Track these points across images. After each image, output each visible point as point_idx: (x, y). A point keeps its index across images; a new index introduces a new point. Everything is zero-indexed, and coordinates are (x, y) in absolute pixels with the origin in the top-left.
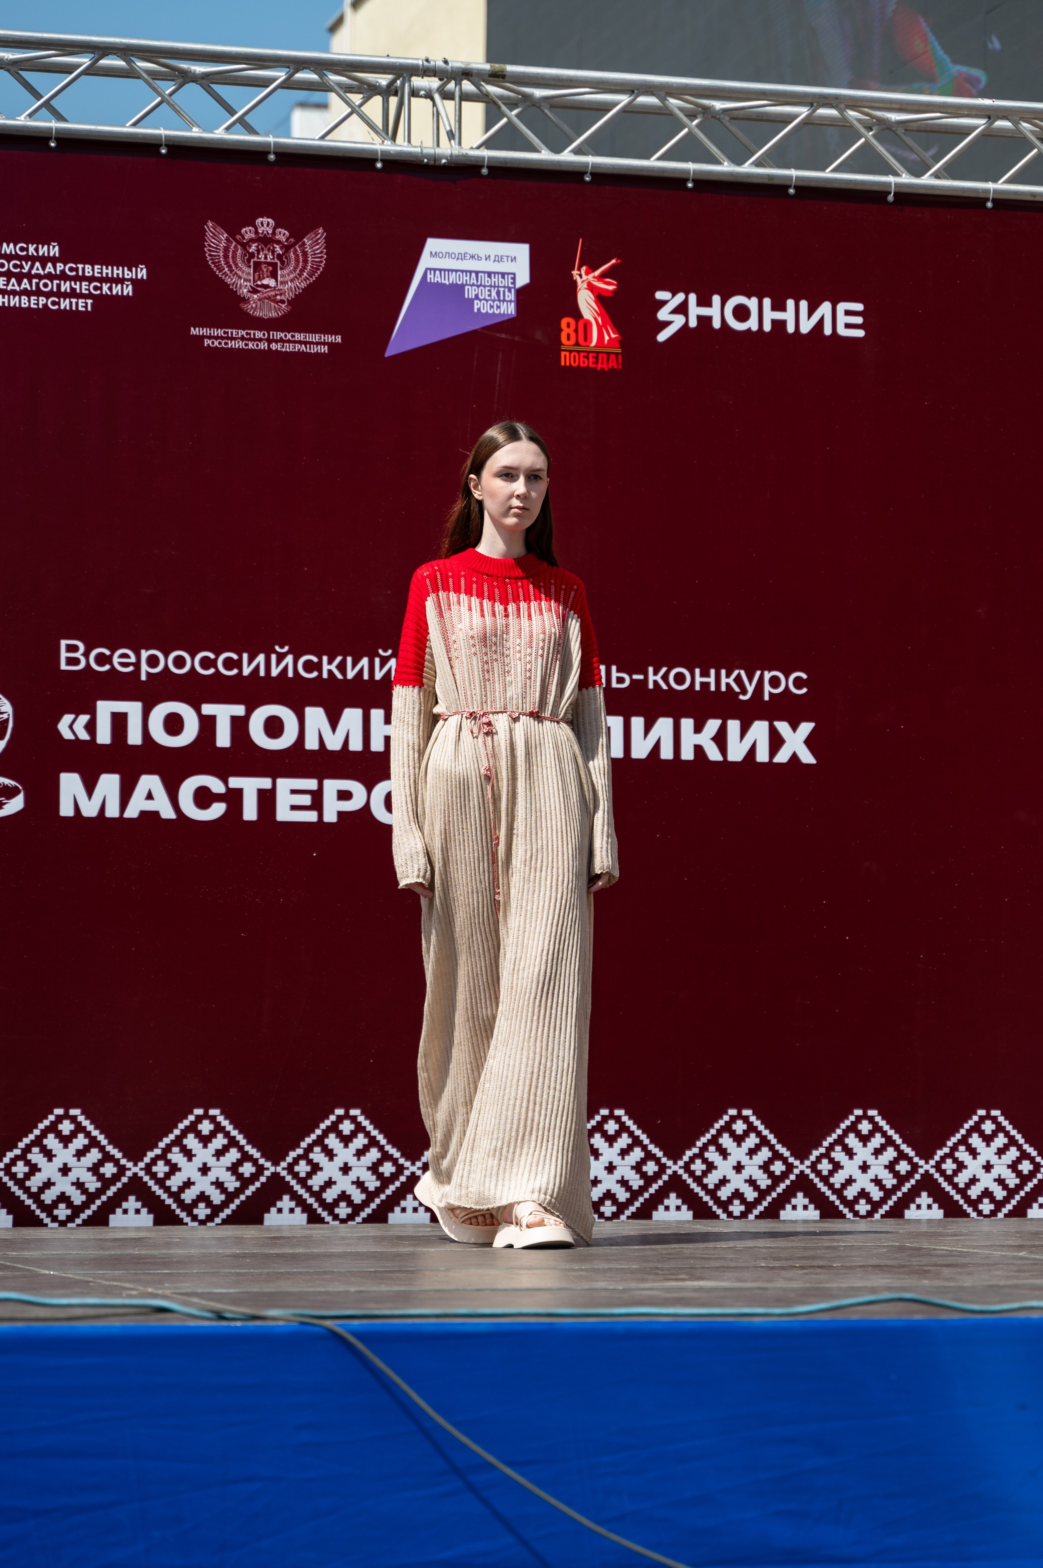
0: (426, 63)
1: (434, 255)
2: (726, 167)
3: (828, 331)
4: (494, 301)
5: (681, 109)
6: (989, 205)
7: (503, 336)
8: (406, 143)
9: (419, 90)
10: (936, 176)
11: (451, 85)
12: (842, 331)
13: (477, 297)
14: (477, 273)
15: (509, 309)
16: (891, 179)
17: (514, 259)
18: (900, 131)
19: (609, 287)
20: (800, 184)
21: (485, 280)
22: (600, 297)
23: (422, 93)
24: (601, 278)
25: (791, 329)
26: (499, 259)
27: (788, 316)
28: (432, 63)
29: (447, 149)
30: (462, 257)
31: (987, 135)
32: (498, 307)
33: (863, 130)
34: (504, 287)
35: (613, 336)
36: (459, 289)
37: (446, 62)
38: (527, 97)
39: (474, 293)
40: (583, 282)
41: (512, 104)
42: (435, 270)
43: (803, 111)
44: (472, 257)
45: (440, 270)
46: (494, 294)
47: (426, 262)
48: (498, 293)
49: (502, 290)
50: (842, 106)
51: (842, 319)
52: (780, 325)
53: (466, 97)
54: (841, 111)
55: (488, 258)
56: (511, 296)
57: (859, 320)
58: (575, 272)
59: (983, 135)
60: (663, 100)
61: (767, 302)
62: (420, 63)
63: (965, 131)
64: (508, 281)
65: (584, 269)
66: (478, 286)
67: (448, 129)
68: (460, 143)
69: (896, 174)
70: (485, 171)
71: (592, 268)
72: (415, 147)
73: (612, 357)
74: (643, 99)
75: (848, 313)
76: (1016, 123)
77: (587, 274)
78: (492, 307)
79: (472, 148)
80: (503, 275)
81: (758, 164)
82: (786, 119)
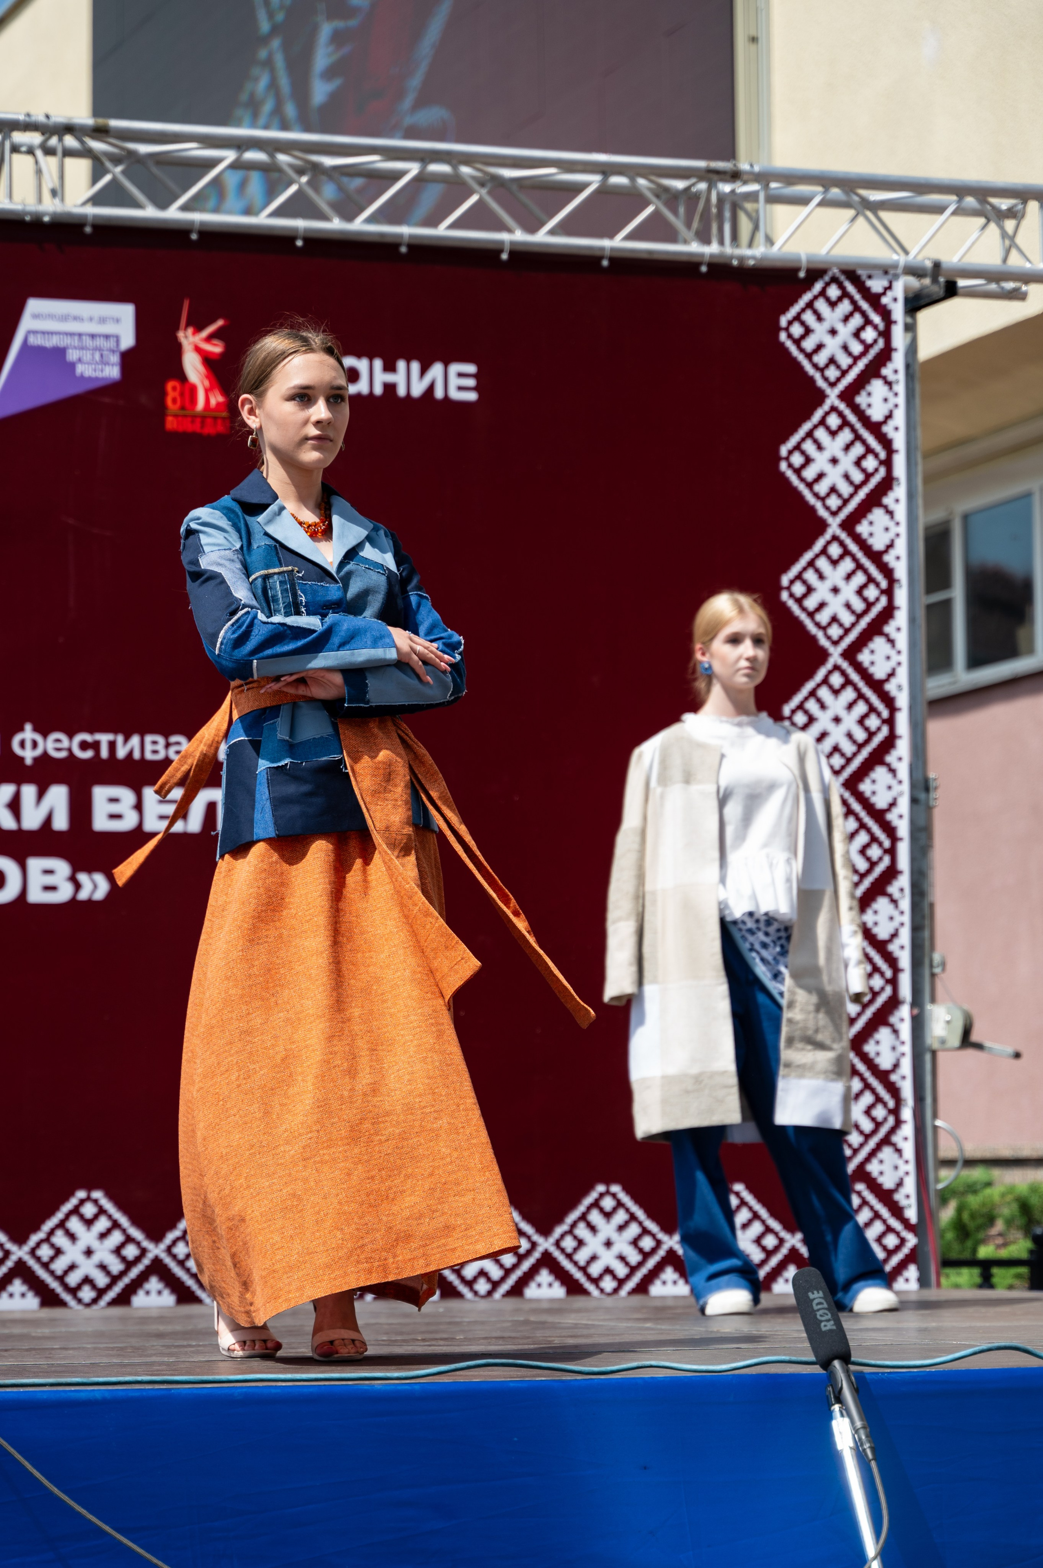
0: (27, 119)
1: (36, 316)
2: (336, 224)
3: (439, 394)
4: (97, 363)
5: (291, 166)
6: (605, 263)
7: (107, 400)
8: (7, 201)
9: (21, 145)
10: (552, 232)
11: (54, 141)
12: (455, 395)
13: (80, 360)
14: (80, 335)
15: (113, 372)
16: (504, 236)
17: (118, 321)
18: (514, 188)
19: (216, 348)
20: (413, 242)
21: (88, 342)
22: (208, 360)
23: (24, 149)
24: (208, 339)
25: (402, 392)
26: (103, 320)
27: (398, 378)
28: (33, 119)
29: (49, 207)
30: (64, 318)
31: (603, 191)
32: (102, 371)
33: (475, 186)
34: (107, 350)
35: (221, 399)
36: (60, 352)
37: (47, 117)
38: (131, 154)
39: (78, 357)
40: (190, 344)
41: (116, 160)
42: (35, 332)
43: (413, 169)
44: (76, 318)
45: (43, 333)
46: (97, 356)
47: (26, 323)
48: (102, 356)
49: (105, 353)
50: (454, 162)
51: (454, 382)
52: (390, 388)
53: (68, 153)
54: (455, 167)
55: (91, 319)
56: (115, 359)
57: (471, 382)
58: (181, 335)
59: (598, 192)
60: (272, 156)
61: (378, 364)
62: (21, 117)
63: (578, 188)
64: (112, 343)
65: (190, 331)
66: (82, 348)
67: (51, 186)
68: (62, 200)
69: (510, 230)
70: (88, 230)
71: (198, 329)
72: (16, 204)
73: (219, 422)
74: (252, 155)
75: (461, 375)
76: (632, 179)
77: (194, 333)
78: (95, 370)
79: (75, 206)
80: (107, 337)
81: (369, 220)
82: (397, 175)
